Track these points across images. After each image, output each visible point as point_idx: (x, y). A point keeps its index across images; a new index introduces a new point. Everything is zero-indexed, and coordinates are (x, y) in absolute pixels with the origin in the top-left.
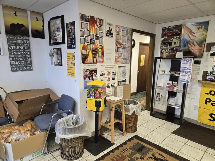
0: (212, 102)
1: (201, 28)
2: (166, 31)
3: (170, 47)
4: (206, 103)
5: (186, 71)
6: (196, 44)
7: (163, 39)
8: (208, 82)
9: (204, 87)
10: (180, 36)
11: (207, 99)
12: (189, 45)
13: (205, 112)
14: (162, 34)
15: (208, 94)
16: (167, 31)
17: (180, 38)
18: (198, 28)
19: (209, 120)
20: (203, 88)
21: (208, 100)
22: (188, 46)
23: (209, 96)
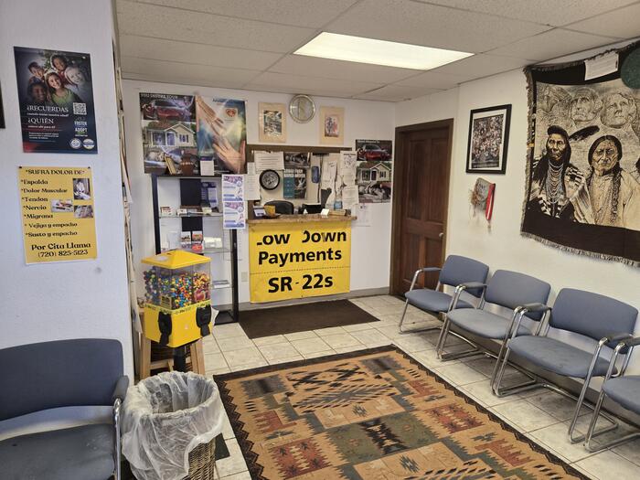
0: (269, 258)
1: (234, 113)
2: (153, 104)
3: (172, 148)
4: (260, 263)
5: (234, 204)
6: (229, 147)
7: (145, 123)
8: (258, 221)
9: (253, 231)
10: (194, 123)
11: (261, 253)
13: (262, 280)
14: (142, 109)
15: (260, 244)
16: (156, 104)
17: (194, 128)
18: (228, 112)
19: (270, 291)
20: (251, 233)
21: (264, 256)
22: (214, 149)
23: (264, 248)
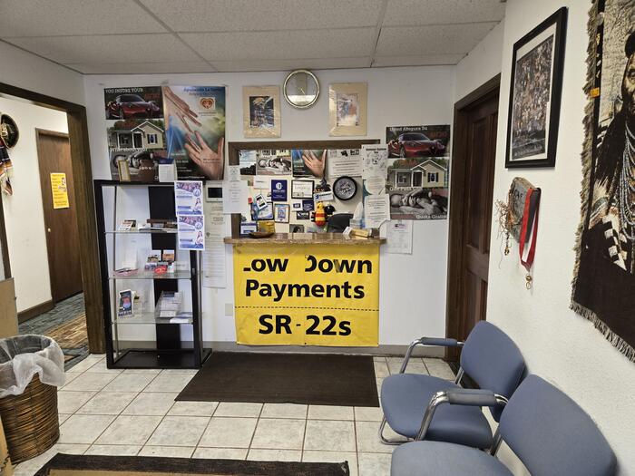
0: (260, 288)
1: (210, 103)
2: (118, 100)
3: (139, 151)
4: (248, 294)
5: (190, 218)
6: (204, 145)
7: (112, 123)
8: (244, 241)
9: (239, 252)
10: (162, 119)
11: (249, 282)
12: (187, 145)
14: (107, 108)
15: (249, 269)
16: (121, 101)
18: (203, 103)
19: (261, 331)
21: (252, 285)
22: (186, 149)
23: (253, 275)
